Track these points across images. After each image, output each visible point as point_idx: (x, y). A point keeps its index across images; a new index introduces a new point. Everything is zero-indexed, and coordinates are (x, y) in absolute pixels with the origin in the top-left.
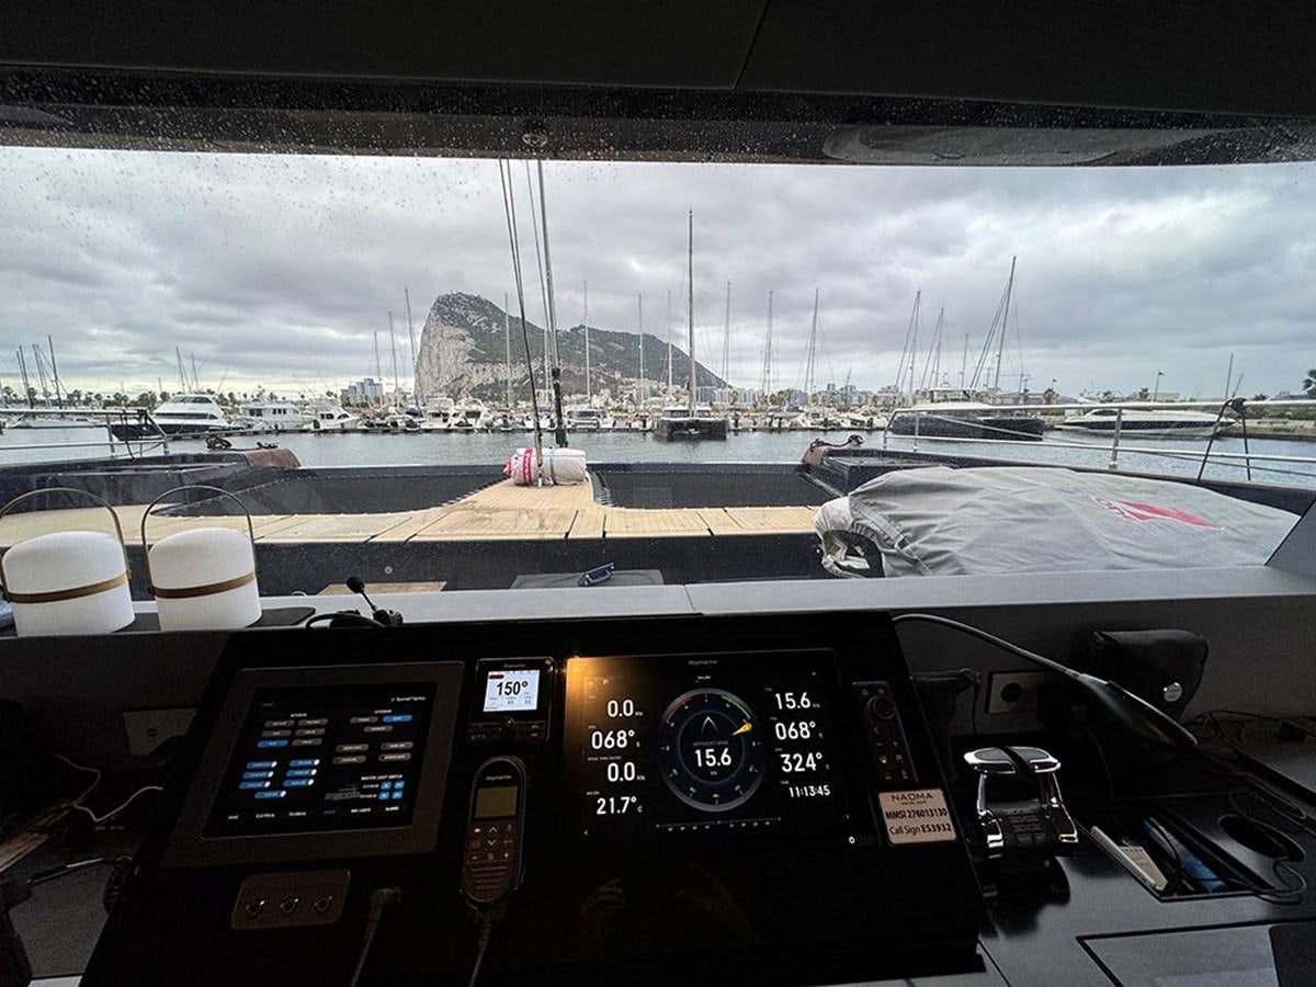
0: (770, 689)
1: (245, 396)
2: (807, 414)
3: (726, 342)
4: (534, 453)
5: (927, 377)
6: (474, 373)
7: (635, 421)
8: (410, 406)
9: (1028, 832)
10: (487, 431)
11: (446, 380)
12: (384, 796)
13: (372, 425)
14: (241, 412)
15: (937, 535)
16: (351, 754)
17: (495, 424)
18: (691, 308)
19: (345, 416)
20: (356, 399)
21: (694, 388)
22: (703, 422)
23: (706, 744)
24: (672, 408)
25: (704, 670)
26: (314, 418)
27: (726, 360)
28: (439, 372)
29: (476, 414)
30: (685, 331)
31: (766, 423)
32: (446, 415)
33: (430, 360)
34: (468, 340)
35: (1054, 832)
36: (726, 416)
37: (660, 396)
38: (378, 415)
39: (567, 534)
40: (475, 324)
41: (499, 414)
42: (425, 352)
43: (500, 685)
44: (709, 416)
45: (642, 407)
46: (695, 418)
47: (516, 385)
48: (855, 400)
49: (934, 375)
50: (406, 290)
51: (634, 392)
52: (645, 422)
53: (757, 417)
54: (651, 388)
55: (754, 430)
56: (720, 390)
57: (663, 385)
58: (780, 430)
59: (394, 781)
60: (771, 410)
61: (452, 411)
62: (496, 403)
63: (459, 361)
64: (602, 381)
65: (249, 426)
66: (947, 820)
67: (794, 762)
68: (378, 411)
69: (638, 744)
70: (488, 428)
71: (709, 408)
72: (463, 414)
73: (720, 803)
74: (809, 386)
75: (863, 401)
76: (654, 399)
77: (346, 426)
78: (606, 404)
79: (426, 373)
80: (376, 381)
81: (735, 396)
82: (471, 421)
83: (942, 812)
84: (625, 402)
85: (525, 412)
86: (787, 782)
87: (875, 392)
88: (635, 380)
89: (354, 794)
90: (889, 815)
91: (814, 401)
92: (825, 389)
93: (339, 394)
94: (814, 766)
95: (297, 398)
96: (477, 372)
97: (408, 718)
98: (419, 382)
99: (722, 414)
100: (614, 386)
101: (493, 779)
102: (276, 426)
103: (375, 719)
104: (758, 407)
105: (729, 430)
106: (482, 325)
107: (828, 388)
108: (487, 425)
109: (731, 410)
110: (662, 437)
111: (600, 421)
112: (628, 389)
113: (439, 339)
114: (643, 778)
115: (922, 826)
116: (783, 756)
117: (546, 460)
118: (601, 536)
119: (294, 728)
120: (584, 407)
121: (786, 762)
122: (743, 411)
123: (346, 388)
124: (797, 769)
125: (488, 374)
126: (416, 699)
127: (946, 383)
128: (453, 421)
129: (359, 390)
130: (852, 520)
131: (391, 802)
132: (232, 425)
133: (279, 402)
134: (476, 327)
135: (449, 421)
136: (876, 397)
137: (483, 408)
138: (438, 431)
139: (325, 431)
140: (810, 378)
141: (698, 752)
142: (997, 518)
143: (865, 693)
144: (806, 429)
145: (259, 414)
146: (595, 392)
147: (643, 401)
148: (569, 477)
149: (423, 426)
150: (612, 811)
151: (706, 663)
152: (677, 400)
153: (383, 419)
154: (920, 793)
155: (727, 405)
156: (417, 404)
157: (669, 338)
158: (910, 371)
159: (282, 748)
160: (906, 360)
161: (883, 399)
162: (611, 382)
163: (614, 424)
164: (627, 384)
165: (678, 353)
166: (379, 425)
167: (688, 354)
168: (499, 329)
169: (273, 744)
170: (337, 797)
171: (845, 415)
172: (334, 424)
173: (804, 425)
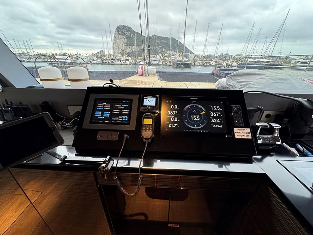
0: (210, 105)
1: (74, 54)
2: (214, 62)
3: (194, 40)
4: (143, 67)
5: (251, 51)
6: (127, 49)
7: (168, 62)
8: (112, 58)
9: (268, 140)
10: (131, 65)
11: (120, 50)
12: (124, 120)
13: (103, 62)
14: (74, 58)
15: (250, 86)
16: (116, 112)
17: (133, 63)
18: (185, 29)
19: (97, 60)
20: (99, 56)
21: (184, 54)
22: (186, 63)
23: (194, 115)
24: (177, 59)
25: (194, 100)
26: (90, 60)
27: (193, 45)
28: (118, 49)
29: (128, 60)
30: (183, 37)
31: (202, 64)
32: (121, 60)
33: (116, 45)
34: (125, 39)
35: (275, 141)
36: (192, 62)
37: (175, 56)
38: (105, 60)
39: (152, 86)
40: (127, 34)
41: (133, 60)
42: (115, 43)
43: (147, 100)
44: (187, 62)
45: (170, 59)
46: (184, 62)
47: (137, 52)
48: (228, 58)
49: (253, 50)
50: (109, 24)
51: (168, 55)
52: (170, 63)
53: (200, 62)
54: (172, 53)
55: (199, 66)
56: (191, 54)
57: (175, 53)
58: (206, 66)
59: (125, 117)
60: (204, 60)
61: (122, 59)
62: (133, 57)
63: (123, 45)
64: (159, 51)
65: (76, 62)
66: (250, 134)
67: (214, 121)
68: (105, 59)
69: (178, 114)
70: (131, 64)
71: (187, 59)
72: (125, 60)
73: (196, 127)
74: (216, 54)
75: (230, 59)
76: (173, 57)
77: (98, 63)
78: (160, 58)
79: (115, 49)
80: (103, 51)
81: (195, 56)
82: (127, 62)
83: (249, 133)
84: (165, 57)
85: (140, 60)
86: (212, 124)
87: (234, 56)
88: (168, 51)
89: (117, 119)
90: (236, 133)
91: (216, 58)
92: (220, 54)
93: (95, 54)
94: (219, 122)
95: (86, 55)
96: (128, 48)
97: (127, 106)
98: (114, 51)
99: (191, 61)
100: (162, 53)
101: (147, 117)
102: (82, 62)
103: (120, 105)
104: (201, 59)
105: (192, 65)
106: (129, 35)
107: (221, 54)
108: (131, 63)
109: (194, 60)
110: (174, 67)
111: (159, 62)
112: (166, 54)
113: (118, 39)
114: (179, 121)
115: (244, 135)
116: (212, 119)
117: (146, 69)
118: (160, 87)
119: (104, 106)
120: (155, 59)
121: (212, 120)
122: (197, 60)
123: (97, 53)
124: (215, 122)
125: (130, 49)
126: (128, 102)
127: (256, 53)
128: (123, 62)
129: (99, 53)
130: (226, 83)
131: (125, 121)
132: (72, 62)
133: (82, 56)
134: (127, 35)
135: (122, 62)
136: (234, 57)
137: (130, 58)
138: (119, 64)
139: (93, 64)
140: (216, 51)
141: (192, 117)
142: (269, 81)
143: (234, 107)
144: (213, 66)
145: (78, 59)
146: (158, 54)
147: (170, 57)
148: (152, 74)
149: (116, 63)
150: (172, 126)
151: (195, 99)
152: (179, 57)
153: (106, 61)
154: (244, 129)
155: (192, 59)
156: (114, 57)
157: (178, 39)
158: (246, 49)
159: (102, 109)
160: (246, 45)
161: (236, 58)
162: (162, 51)
163: (162, 63)
164: (166, 52)
165: (180, 43)
166: (105, 62)
167: (183, 44)
168: (133, 36)
169: (100, 108)
170: (114, 119)
171: (225, 62)
172: (95, 62)
173: (213, 65)
